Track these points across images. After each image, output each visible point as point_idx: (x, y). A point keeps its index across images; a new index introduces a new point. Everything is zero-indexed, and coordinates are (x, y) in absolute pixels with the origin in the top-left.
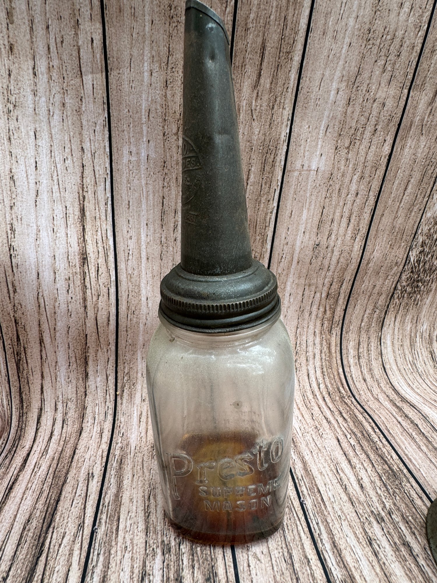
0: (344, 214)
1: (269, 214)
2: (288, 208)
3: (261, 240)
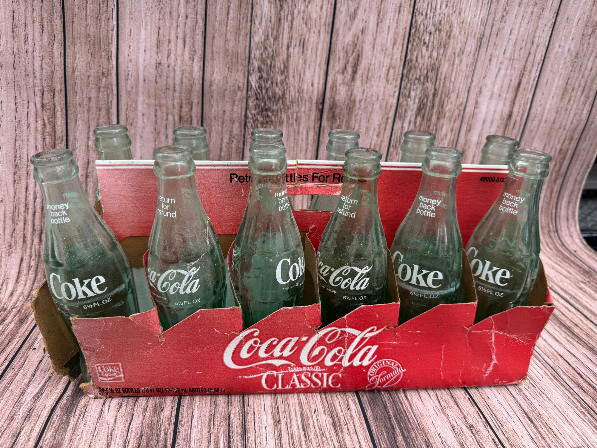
0: (179, 35)
1: (110, 32)
2: (127, 27)
3: (107, 57)
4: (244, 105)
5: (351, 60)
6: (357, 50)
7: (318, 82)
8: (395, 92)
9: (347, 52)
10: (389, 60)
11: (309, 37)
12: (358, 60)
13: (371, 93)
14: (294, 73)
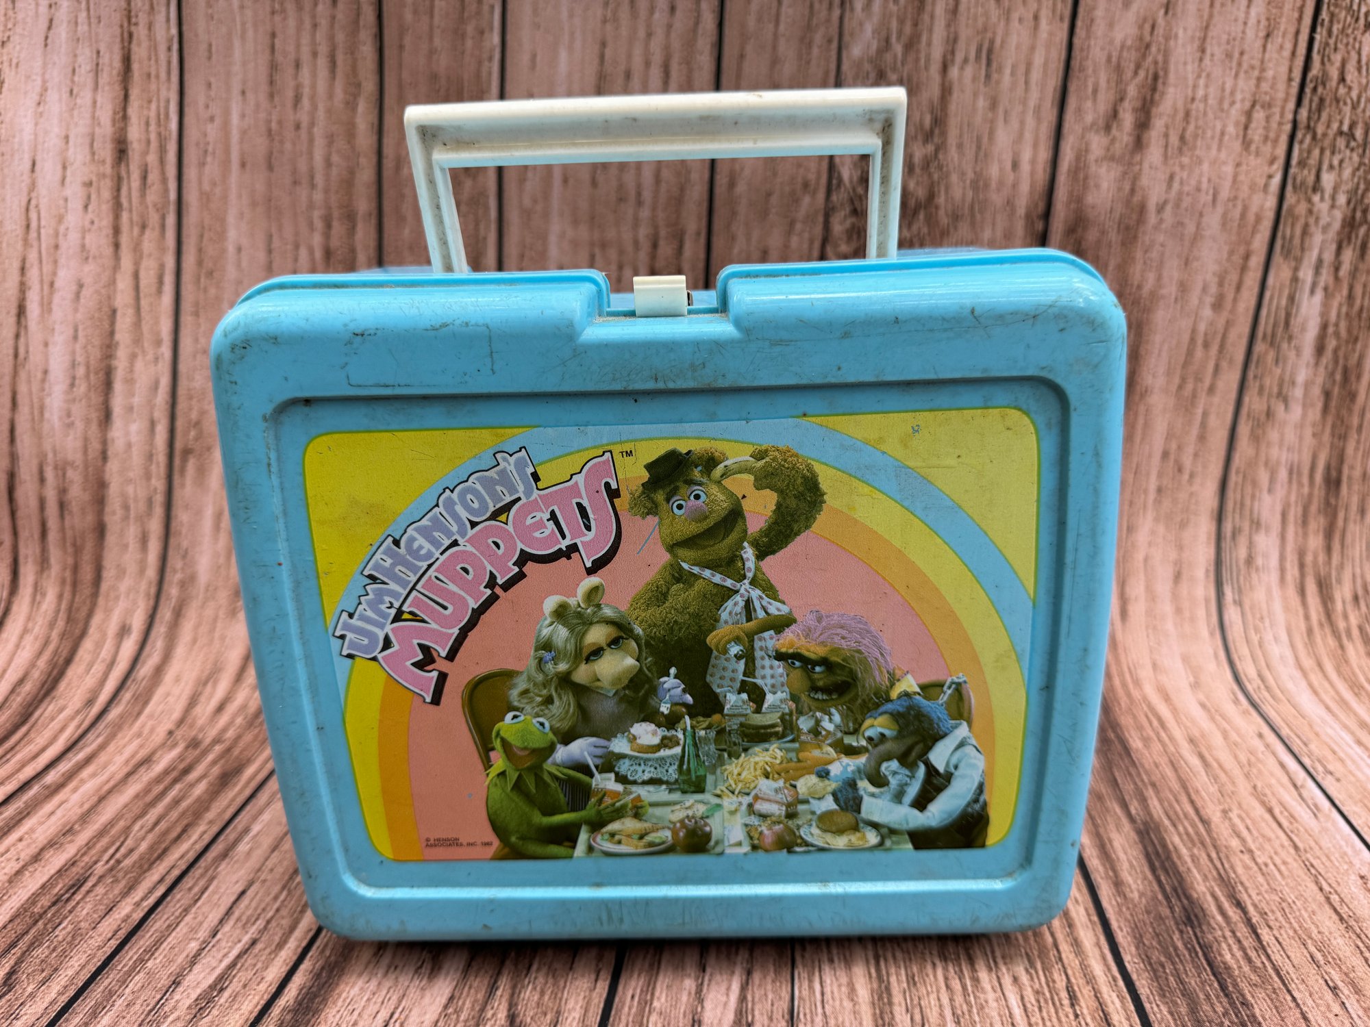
4: (818, 230)
5: (1132, 91)
6: (1150, 59)
7: (1034, 157)
8: (1270, 177)
9: (1119, 69)
10: (1253, 82)
11: (1007, 33)
12: (1154, 89)
13: (1193, 182)
14: (961, 136)
